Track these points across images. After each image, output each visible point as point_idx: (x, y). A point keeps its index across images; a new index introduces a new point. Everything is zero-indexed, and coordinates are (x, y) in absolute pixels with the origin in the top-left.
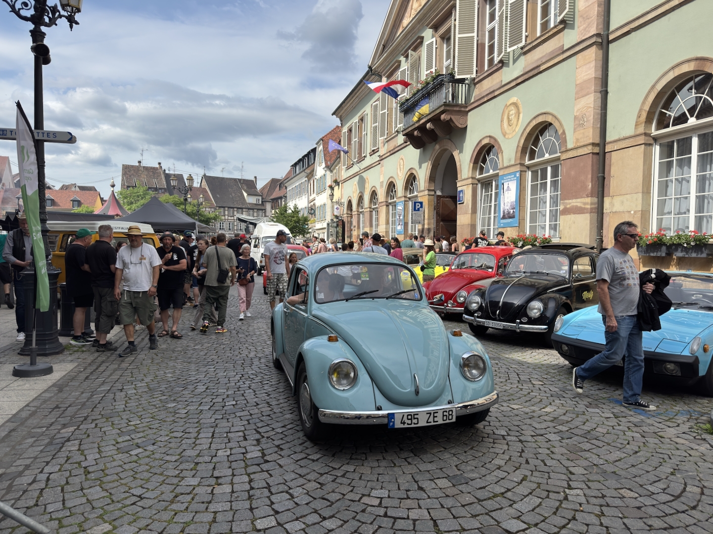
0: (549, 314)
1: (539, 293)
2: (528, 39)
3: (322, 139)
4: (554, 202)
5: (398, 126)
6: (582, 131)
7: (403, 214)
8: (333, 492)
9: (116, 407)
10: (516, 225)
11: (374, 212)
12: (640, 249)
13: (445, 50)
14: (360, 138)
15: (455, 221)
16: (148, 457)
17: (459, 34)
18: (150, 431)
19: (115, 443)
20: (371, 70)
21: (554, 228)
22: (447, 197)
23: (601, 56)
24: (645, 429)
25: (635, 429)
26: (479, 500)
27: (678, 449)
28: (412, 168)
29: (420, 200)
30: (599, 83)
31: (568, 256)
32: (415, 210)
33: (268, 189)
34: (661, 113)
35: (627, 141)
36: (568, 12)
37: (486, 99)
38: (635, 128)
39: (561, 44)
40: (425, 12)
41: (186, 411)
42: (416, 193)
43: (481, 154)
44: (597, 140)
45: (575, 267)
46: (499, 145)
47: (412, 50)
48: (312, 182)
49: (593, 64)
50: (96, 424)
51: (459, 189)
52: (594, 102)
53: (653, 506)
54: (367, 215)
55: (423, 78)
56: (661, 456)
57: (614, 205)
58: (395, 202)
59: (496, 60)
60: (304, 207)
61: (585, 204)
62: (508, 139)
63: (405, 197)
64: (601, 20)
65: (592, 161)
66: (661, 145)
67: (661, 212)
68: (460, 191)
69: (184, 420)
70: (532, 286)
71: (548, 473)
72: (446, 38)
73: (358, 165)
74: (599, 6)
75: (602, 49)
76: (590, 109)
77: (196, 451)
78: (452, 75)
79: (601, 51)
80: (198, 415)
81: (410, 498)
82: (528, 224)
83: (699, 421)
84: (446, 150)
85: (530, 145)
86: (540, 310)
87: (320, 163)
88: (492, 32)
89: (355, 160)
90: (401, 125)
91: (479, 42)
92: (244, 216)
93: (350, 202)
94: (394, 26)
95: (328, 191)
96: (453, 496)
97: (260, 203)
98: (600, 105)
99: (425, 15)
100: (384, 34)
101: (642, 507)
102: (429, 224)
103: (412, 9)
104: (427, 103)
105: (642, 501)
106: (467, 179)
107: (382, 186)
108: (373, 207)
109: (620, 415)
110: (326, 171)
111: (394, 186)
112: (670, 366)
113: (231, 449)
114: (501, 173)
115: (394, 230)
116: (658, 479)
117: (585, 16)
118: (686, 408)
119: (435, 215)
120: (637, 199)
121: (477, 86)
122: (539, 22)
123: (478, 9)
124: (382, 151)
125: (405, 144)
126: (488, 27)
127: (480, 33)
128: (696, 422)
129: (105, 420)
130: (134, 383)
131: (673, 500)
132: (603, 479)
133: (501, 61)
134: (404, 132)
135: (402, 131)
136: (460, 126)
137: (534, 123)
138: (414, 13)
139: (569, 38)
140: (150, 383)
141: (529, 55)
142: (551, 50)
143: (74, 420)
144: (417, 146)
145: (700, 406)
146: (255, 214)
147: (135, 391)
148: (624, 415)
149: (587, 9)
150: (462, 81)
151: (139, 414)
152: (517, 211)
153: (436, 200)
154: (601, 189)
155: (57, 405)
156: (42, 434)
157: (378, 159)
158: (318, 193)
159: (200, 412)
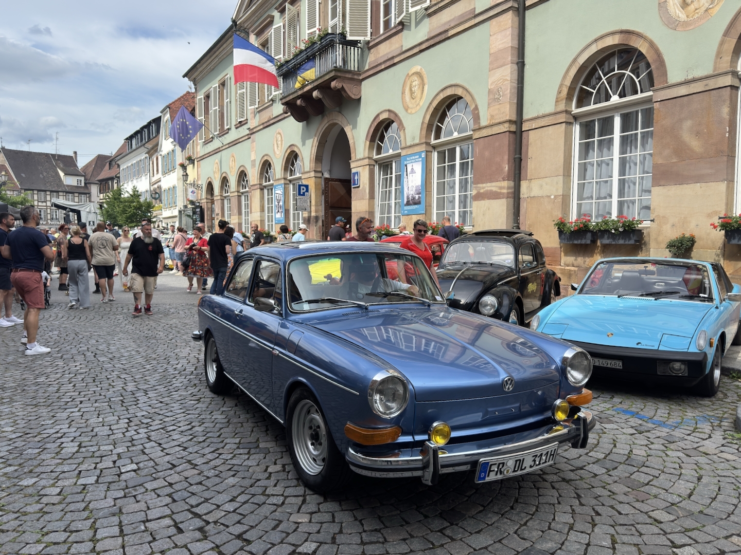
1: (489, 286)
3: (169, 107)
4: (464, 187)
6: (497, 107)
7: (282, 199)
10: (423, 212)
11: (243, 197)
14: (222, 107)
15: (350, 208)
22: (337, 180)
23: (518, 24)
24: (682, 445)
28: (293, 145)
29: (304, 182)
30: (516, 53)
32: (300, 194)
33: (92, 168)
34: (582, 89)
35: (546, 119)
37: (383, 67)
38: (556, 105)
42: (298, 175)
43: (379, 130)
44: (514, 118)
46: (400, 120)
47: (288, 4)
48: (155, 159)
49: (509, 32)
51: (353, 171)
52: (511, 74)
54: (234, 201)
57: (531, 190)
58: (272, 185)
59: (394, 22)
60: (145, 190)
61: (501, 188)
62: (411, 114)
63: (285, 179)
65: (509, 141)
66: (581, 124)
67: (581, 197)
68: (354, 174)
73: (220, 139)
75: (518, 16)
76: (506, 82)
78: (343, 35)
79: (517, 19)
82: (435, 212)
83: (724, 428)
84: (336, 124)
85: (436, 122)
86: (494, 306)
87: (166, 136)
89: (215, 134)
93: (210, 185)
95: (180, 171)
97: (83, 185)
98: (517, 77)
102: (316, 212)
106: (363, 159)
107: (254, 167)
111: (270, 165)
112: (676, 366)
114: (403, 153)
119: (323, 201)
120: (558, 183)
121: (372, 50)
124: (253, 123)
133: (402, 23)
134: (283, 101)
136: (353, 97)
141: (434, 19)
144: (299, 119)
146: (77, 199)
150: (354, 44)
152: (422, 196)
154: (517, 172)
158: (164, 173)
159: (84, 489)
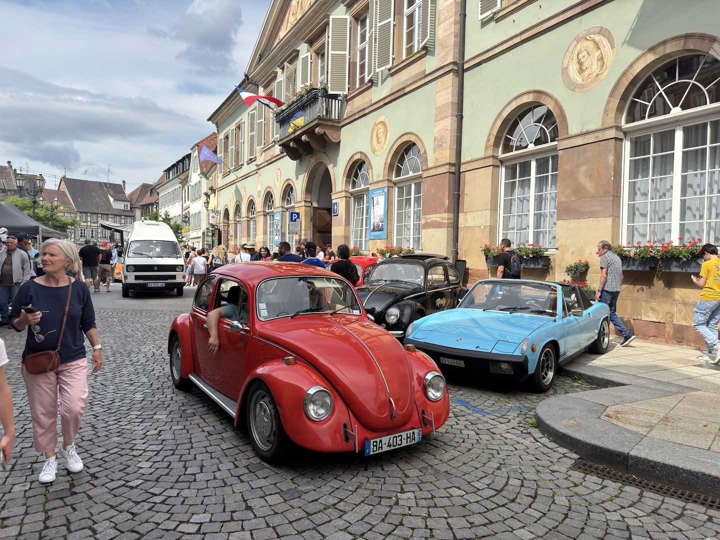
0: (405, 320)
1: (397, 300)
2: (394, 62)
3: (197, 145)
4: (417, 217)
5: (275, 136)
6: (440, 152)
7: (280, 224)
8: (147, 522)
11: (252, 222)
12: (489, 260)
13: (320, 66)
14: (237, 146)
15: (330, 232)
17: (332, 50)
20: (248, 79)
21: (417, 241)
22: (323, 209)
23: (457, 83)
24: (480, 426)
25: (471, 427)
26: (309, 514)
27: (506, 444)
28: (289, 179)
29: (297, 211)
30: (456, 107)
31: (423, 265)
32: (292, 220)
33: (137, 195)
34: (507, 138)
35: (479, 162)
36: (429, 39)
37: (357, 116)
39: (424, 69)
40: (301, 26)
42: (293, 204)
43: (354, 169)
44: (453, 161)
45: (429, 277)
46: (370, 161)
48: (187, 188)
49: (450, 90)
51: (334, 201)
52: (451, 125)
53: (477, 502)
54: (245, 225)
55: (298, 90)
56: (491, 452)
58: (273, 212)
59: (367, 79)
60: (177, 214)
61: (443, 219)
62: (377, 155)
64: (457, 50)
65: (449, 180)
66: (506, 167)
67: (506, 228)
68: (334, 204)
70: (392, 293)
71: (384, 478)
72: (320, 53)
74: (455, 36)
75: (458, 76)
76: (447, 132)
78: (325, 90)
81: (234, 520)
82: (395, 237)
83: (527, 416)
84: (322, 163)
85: (396, 163)
86: (397, 316)
87: (195, 169)
88: (363, 52)
89: (232, 168)
90: (278, 136)
91: (351, 60)
92: (109, 223)
93: (227, 211)
94: (270, 37)
95: (204, 198)
96: (282, 513)
97: (129, 209)
98: (457, 127)
99: (300, 30)
100: (261, 44)
101: (467, 505)
102: (305, 235)
103: (288, 22)
104: (301, 116)
105: (468, 498)
106: (341, 192)
107: (259, 195)
108: (251, 216)
109: (459, 414)
110: (201, 177)
111: (272, 196)
112: (504, 366)
115: (272, 240)
116: (485, 474)
117: (443, 45)
118: (518, 404)
119: (312, 226)
120: (486, 216)
121: (349, 103)
122: (404, 47)
123: (350, 28)
124: (260, 160)
125: (282, 155)
126: (359, 47)
127: (352, 51)
128: (524, 417)
131: (496, 495)
132: (435, 479)
134: (280, 143)
135: (278, 142)
136: (334, 141)
137: (400, 142)
138: (290, 26)
139: (430, 64)
142: (414, 74)
144: (293, 158)
145: (529, 402)
146: (123, 221)
148: (463, 414)
149: (446, 38)
150: (335, 97)
152: (385, 224)
153: (312, 211)
154: (456, 206)
157: (256, 168)
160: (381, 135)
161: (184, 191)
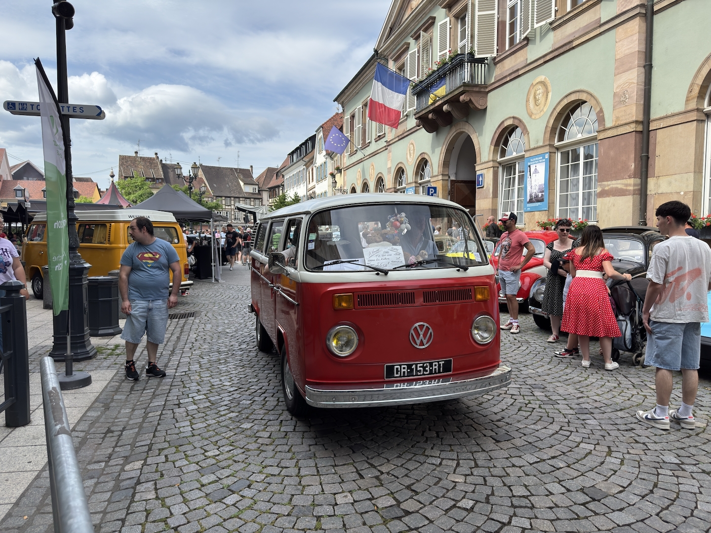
2: (558, 14)
3: (322, 127)
6: (623, 109)
9: (181, 429)
10: (546, 209)
13: (459, 30)
14: (364, 124)
15: (474, 206)
16: (250, 508)
17: (479, 11)
18: (237, 467)
19: (200, 486)
20: (377, 54)
21: (587, 212)
22: (463, 182)
23: (645, 29)
28: (423, 153)
29: (433, 185)
30: (643, 56)
33: (264, 179)
35: (676, 117)
37: (508, 79)
38: (686, 104)
39: (598, 17)
41: (268, 434)
42: (427, 179)
43: (503, 136)
44: (641, 118)
46: (525, 126)
47: (423, 31)
48: (311, 170)
49: (636, 37)
50: (166, 456)
51: (478, 173)
52: (638, 77)
55: (437, 59)
57: (659, 186)
58: (405, 188)
59: (519, 38)
60: (303, 195)
61: (627, 185)
62: (535, 119)
63: (416, 182)
65: (635, 140)
68: (479, 176)
69: (272, 447)
72: (461, 17)
73: (363, 151)
75: (646, 21)
76: (632, 85)
77: (308, 497)
78: (471, 54)
79: (645, 24)
80: (285, 441)
82: (558, 208)
84: (462, 133)
85: (560, 126)
87: (320, 151)
88: (513, 9)
89: (359, 147)
90: (412, 109)
91: (500, 19)
92: (242, 205)
93: (354, 190)
94: (401, 8)
95: (329, 179)
97: (257, 192)
98: (644, 80)
100: (392, 16)
104: (443, 85)
106: (487, 162)
107: (389, 172)
110: (326, 158)
111: (403, 171)
113: (350, 492)
114: (527, 155)
120: (687, 180)
121: (498, 65)
124: (390, 136)
125: (418, 128)
126: (510, 3)
127: (501, 10)
129: (173, 450)
130: (190, 395)
133: (527, 39)
134: (417, 116)
135: (415, 115)
136: (480, 107)
137: (565, 102)
139: (607, 11)
140: (208, 395)
141: (559, 32)
142: (585, 25)
143: (137, 450)
144: (429, 131)
146: (252, 203)
147: (195, 407)
150: (481, 61)
151: (214, 439)
152: (546, 194)
153: (449, 185)
154: (644, 169)
155: (109, 428)
156: (102, 472)
157: (385, 144)
158: (318, 181)
159: (286, 435)
160: (540, 96)
161: (308, 173)
